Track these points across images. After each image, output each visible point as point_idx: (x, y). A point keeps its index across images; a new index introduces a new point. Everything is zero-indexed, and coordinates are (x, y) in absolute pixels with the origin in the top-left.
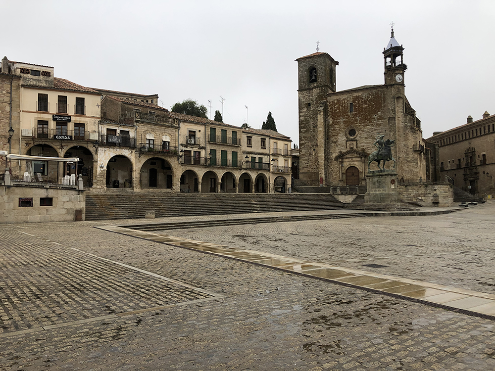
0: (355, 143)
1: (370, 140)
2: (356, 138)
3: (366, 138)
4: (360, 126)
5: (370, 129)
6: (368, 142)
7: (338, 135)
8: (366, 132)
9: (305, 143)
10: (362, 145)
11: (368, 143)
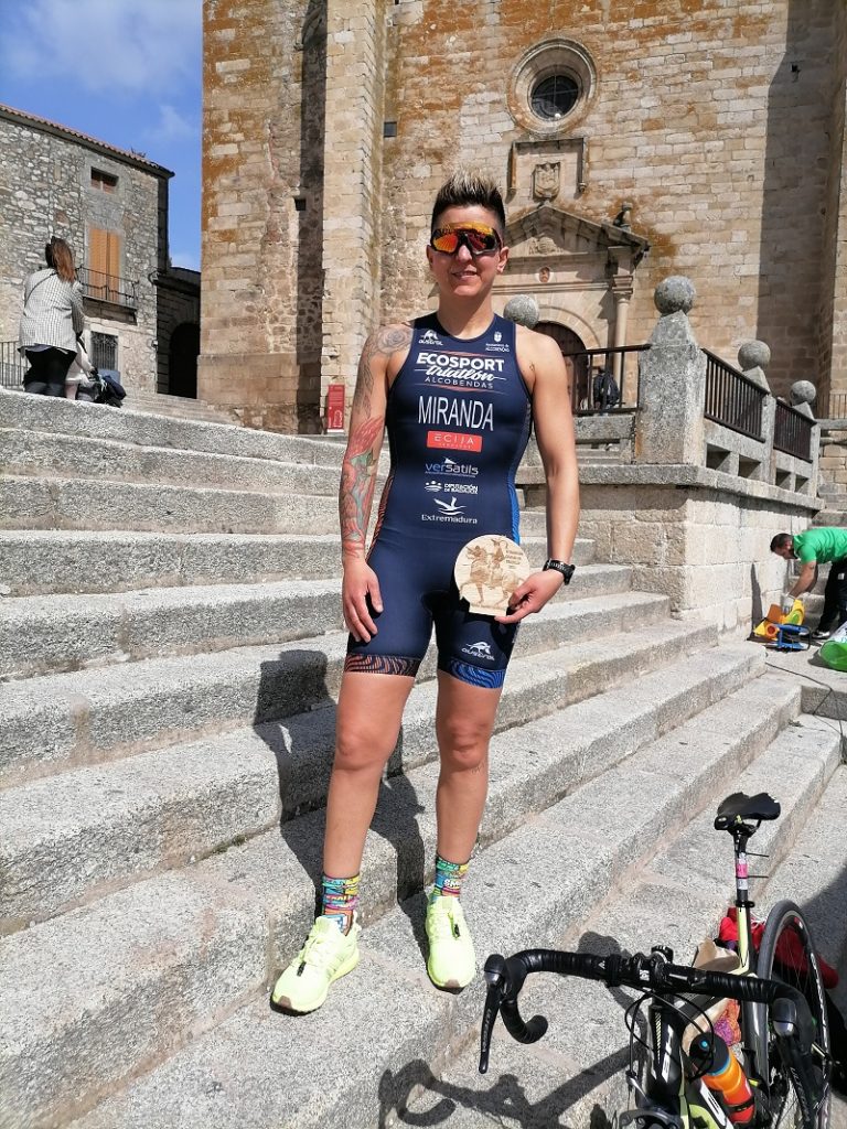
0: (569, 160)
1: (678, 140)
2: (579, 122)
3: (652, 125)
4: (614, 35)
5: (687, 56)
6: (665, 150)
7: (458, 104)
8: (656, 83)
9: (242, 158)
10: (622, 172)
11: (664, 160)
